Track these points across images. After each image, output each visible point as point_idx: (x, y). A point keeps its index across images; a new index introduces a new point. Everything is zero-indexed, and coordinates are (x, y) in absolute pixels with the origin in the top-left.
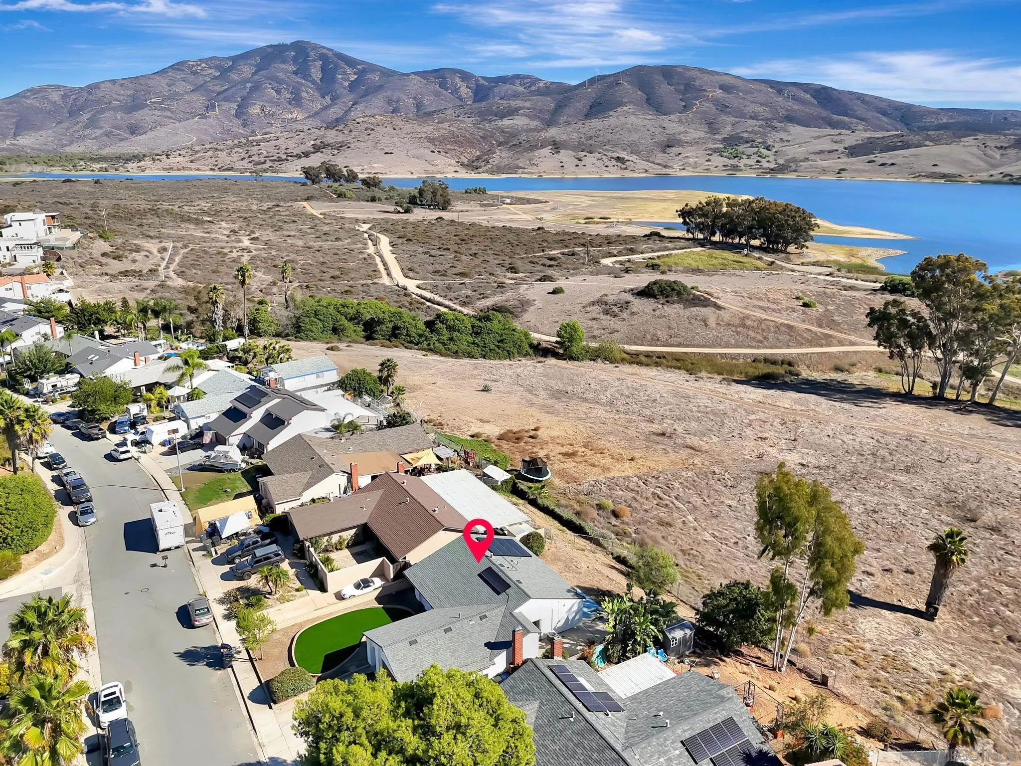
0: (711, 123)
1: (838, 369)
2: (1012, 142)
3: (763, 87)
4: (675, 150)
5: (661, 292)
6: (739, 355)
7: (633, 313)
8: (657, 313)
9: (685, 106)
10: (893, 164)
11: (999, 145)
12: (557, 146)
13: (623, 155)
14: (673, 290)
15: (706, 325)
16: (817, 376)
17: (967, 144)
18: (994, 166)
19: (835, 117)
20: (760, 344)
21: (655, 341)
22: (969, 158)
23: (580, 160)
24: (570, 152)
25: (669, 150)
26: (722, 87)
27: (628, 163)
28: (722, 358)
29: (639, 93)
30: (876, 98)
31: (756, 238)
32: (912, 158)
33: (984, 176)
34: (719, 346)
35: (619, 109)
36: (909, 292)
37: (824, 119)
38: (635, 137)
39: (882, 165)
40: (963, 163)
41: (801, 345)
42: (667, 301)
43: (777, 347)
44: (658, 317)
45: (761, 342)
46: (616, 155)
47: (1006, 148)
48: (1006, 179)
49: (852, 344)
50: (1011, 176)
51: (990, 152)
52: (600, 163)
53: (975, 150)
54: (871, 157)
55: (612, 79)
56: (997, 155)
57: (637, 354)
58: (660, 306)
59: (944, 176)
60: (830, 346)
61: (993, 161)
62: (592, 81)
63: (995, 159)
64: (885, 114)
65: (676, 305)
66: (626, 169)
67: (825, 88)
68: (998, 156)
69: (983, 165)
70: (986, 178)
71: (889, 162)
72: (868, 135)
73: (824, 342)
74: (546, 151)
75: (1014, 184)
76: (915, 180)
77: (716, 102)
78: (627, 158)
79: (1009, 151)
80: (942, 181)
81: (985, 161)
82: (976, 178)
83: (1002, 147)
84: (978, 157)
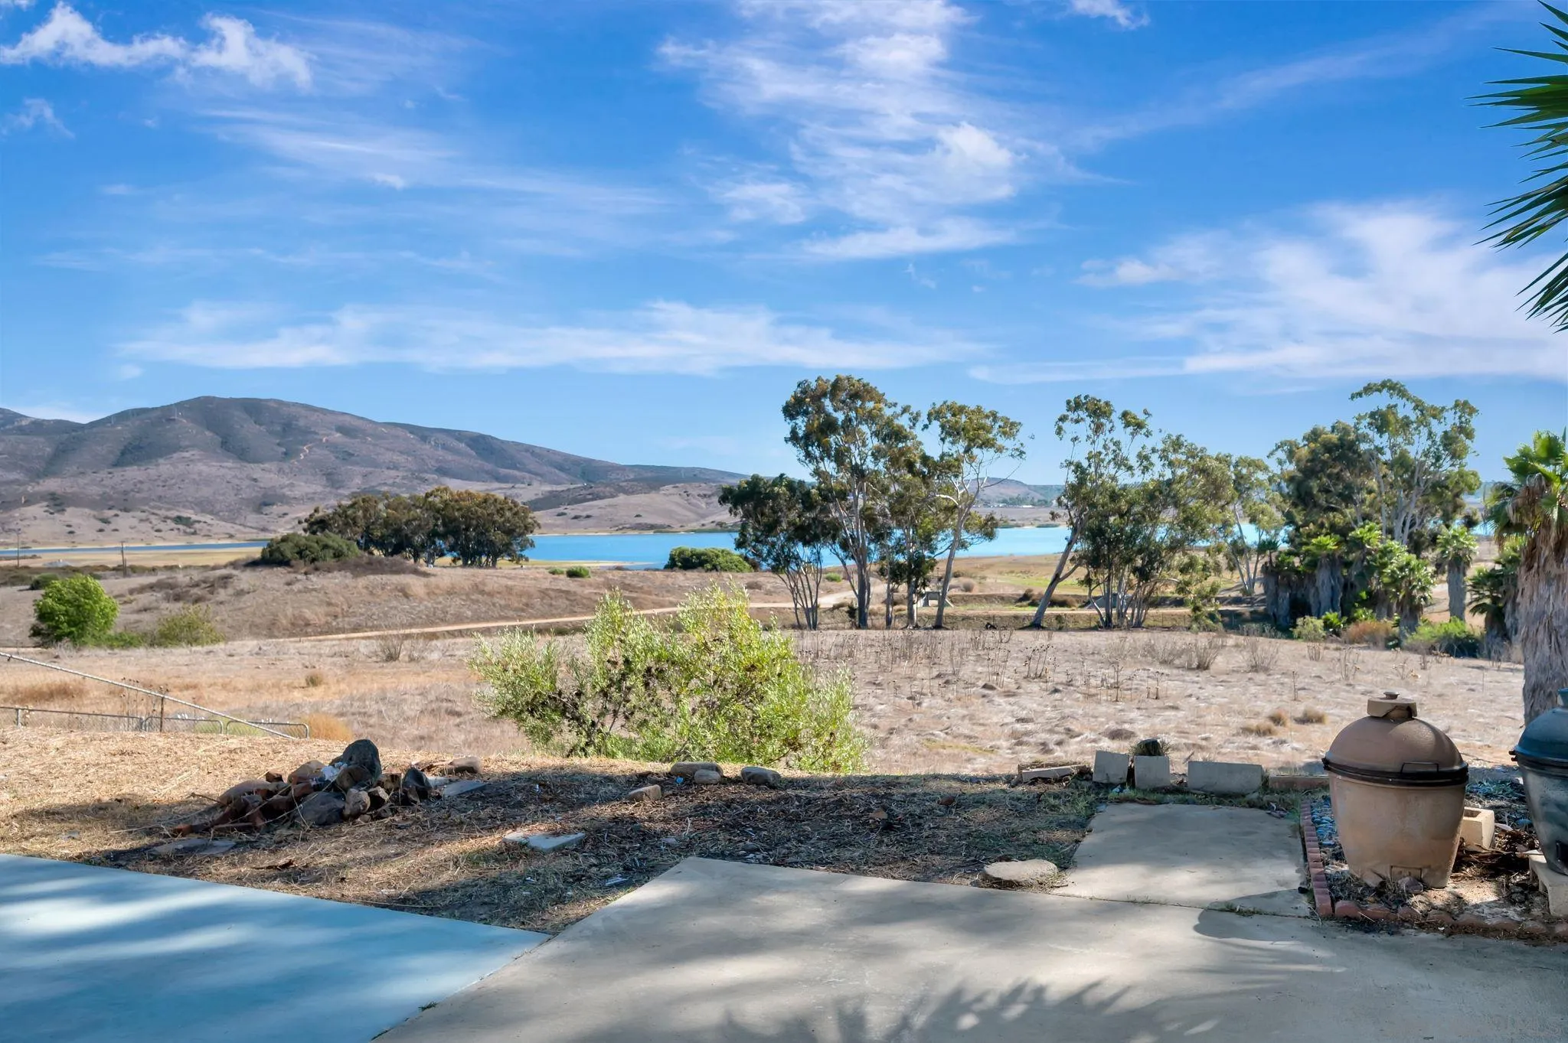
0: (329, 474)
2: (714, 490)
3: (400, 432)
4: (276, 509)
5: (300, 553)
7: (240, 593)
8: (297, 587)
9: (286, 454)
10: (588, 517)
11: (701, 493)
12: (57, 503)
13: (186, 513)
15: (406, 596)
17: (667, 493)
18: (704, 516)
19: (503, 471)
22: (674, 508)
23: (106, 521)
24: (87, 511)
25: (267, 510)
26: (341, 429)
27: (197, 526)
29: (208, 433)
30: (548, 450)
31: (442, 555)
32: (609, 509)
33: (696, 525)
35: (175, 455)
36: (709, 566)
37: (487, 472)
38: (206, 492)
39: (576, 517)
40: (669, 513)
42: (316, 569)
44: (300, 591)
45: (523, 610)
46: (174, 514)
47: (709, 497)
48: (720, 527)
50: (724, 524)
51: (694, 501)
52: (145, 526)
53: (677, 499)
54: (561, 509)
55: (159, 413)
56: (701, 502)
58: (301, 578)
59: (652, 527)
61: (701, 511)
62: (122, 416)
63: (700, 508)
64: (561, 469)
65: (336, 573)
66: (195, 533)
67: (483, 437)
68: (704, 505)
69: (691, 514)
70: (698, 528)
71: (584, 514)
72: (547, 488)
74: (37, 510)
75: (730, 532)
76: (619, 533)
77: (333, 447)
78: (194, 517)
79: (713, 499)
80: (651, 532)
81: (692, 511)
82: (686, 528)
83: (705, 495)
84: (684, 508)
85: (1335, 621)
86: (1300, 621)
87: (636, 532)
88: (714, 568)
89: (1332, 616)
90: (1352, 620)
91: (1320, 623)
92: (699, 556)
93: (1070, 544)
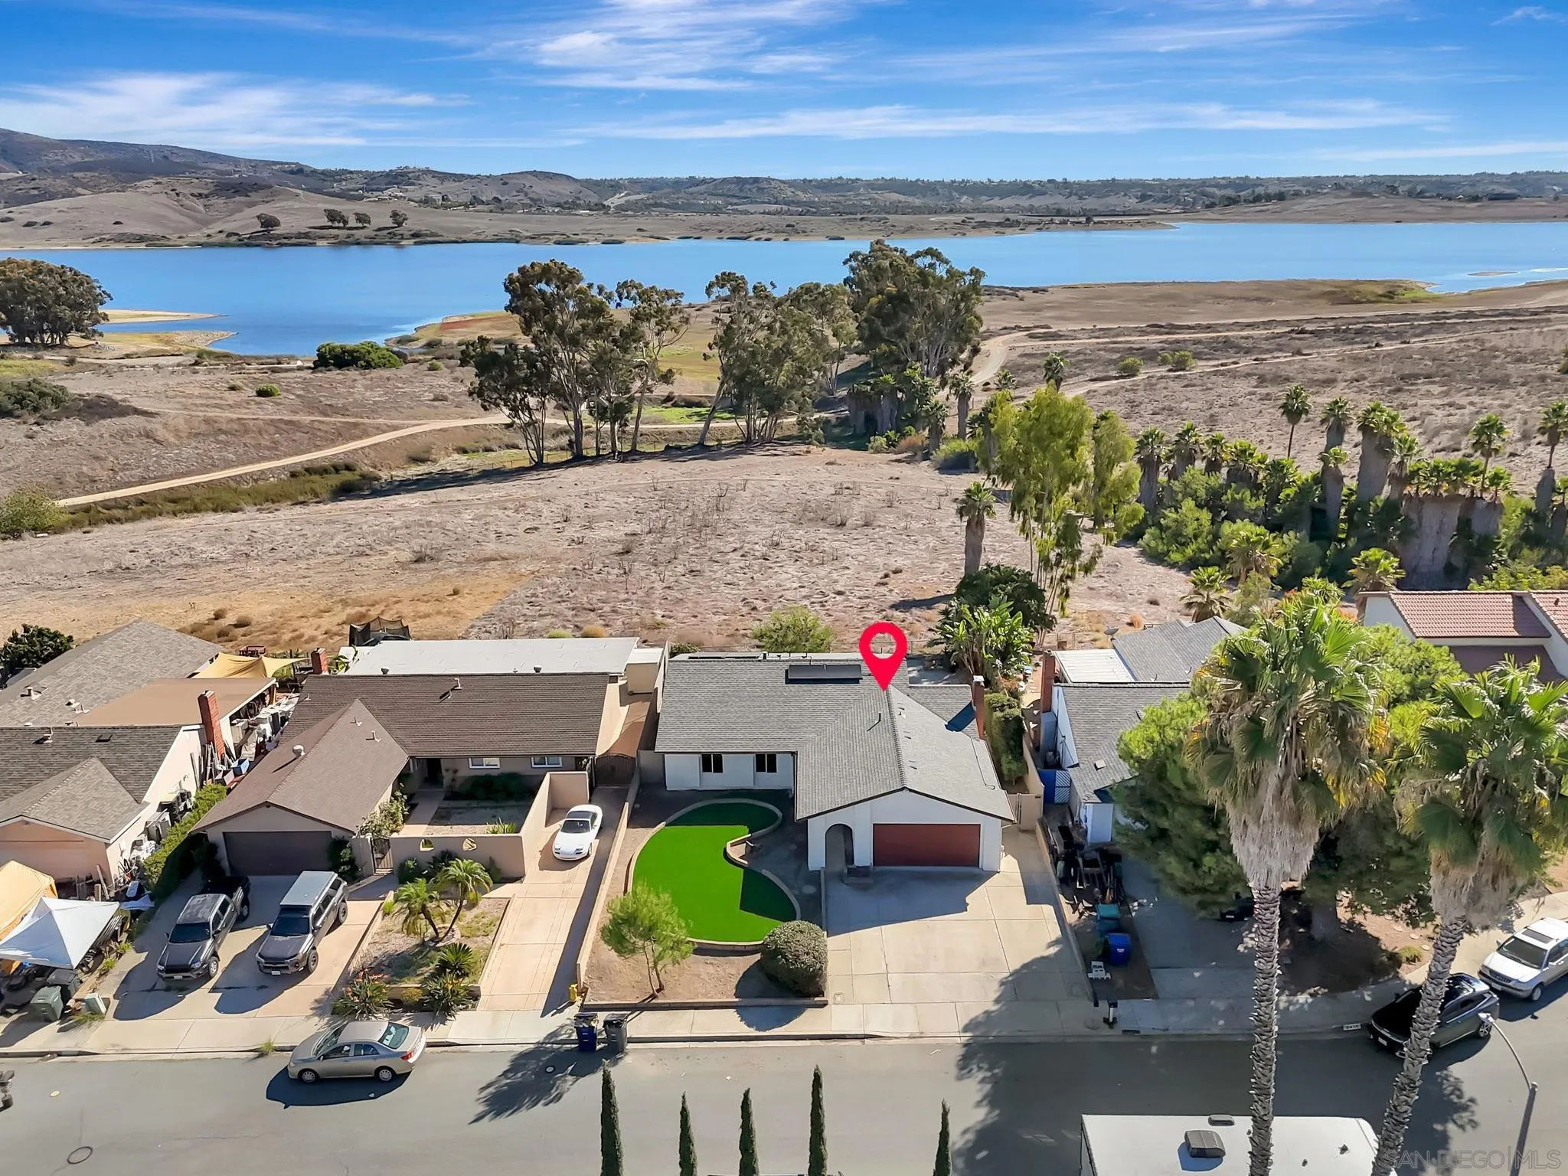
1: (417, 460)
2: (212, 188)
5: (17, 403)
6: (262, 472)
8: (41, 439)
10: (47, 223)
11: (196, 191)
14: (42, 395)
16: (400, 474)
17: (147, 190)
18: (205, 223)
20: (274, 451)
21: (91, 484)
22: (163, 211)
28: (238, 483)
32: (73, 213)
33: (199, 236)
34: (215, 467)
36: (362, 363)
39: (29, 225)
40: (158, 219)
41: (333, 443)
42: (45, 418)
43: (303, 452)
47: (207, 196)
48: (233, 239)
49: (396, 428)
50: (237, 234)
51: (188, 202)
53: (163, 198)
56: (199, 203)
57: (87, 509)
58: (35, 428)
59: (141, 239)
60: (369, 436)
61: (200, 216)
63: (199, 212)
65: (67, 421)
68: (201, 208)
69: (190, 223)
70: (204, 240)
71: (41, 219)
73: (357, 432)
75: (248, 245)
76: (98, 246)
79: (213, 200)
80: (143, 246)
81: (188, 216)
82: (189, 240)
83: (200, 195)
84: (175, 210)
85: (893, 438)
86: (872, 438)
87: (122, 246)
88: (369, 366)
89: (891, 434)
90: (903, 436)
91: (883, 440)
92: (351, 352)
93: (722, 384)
